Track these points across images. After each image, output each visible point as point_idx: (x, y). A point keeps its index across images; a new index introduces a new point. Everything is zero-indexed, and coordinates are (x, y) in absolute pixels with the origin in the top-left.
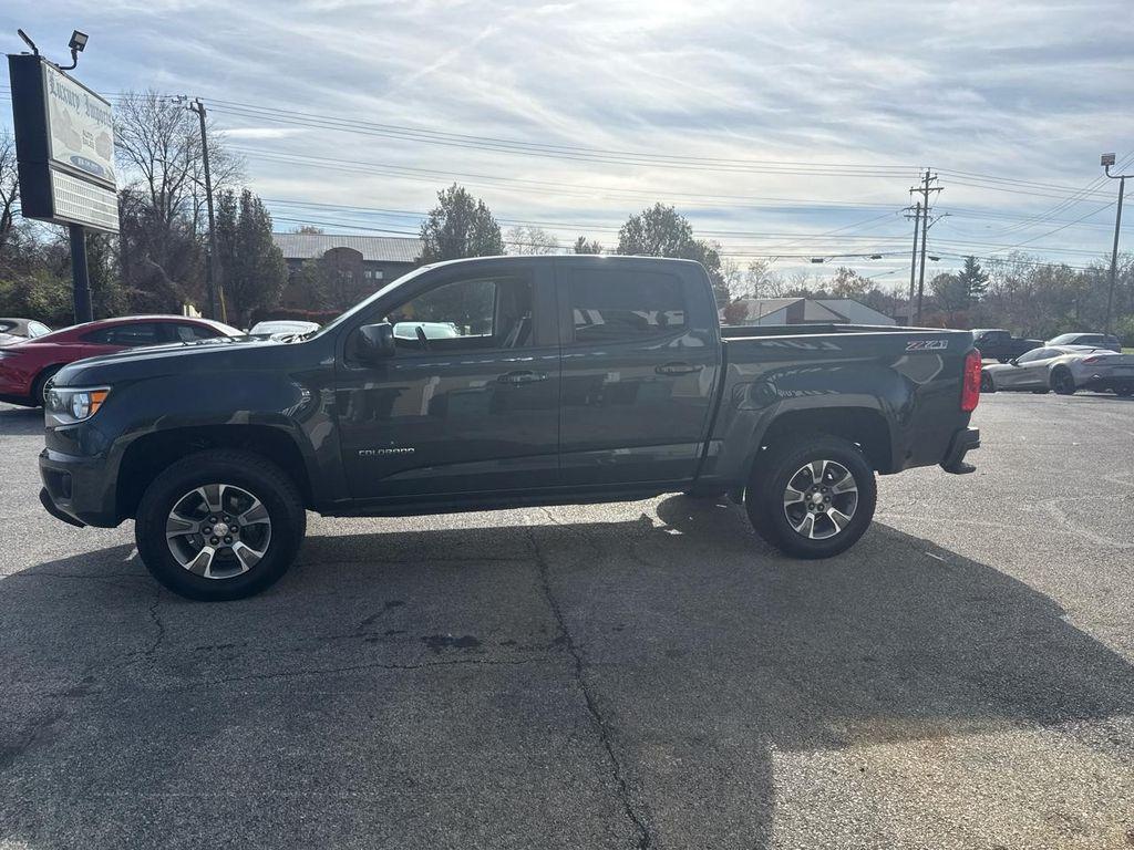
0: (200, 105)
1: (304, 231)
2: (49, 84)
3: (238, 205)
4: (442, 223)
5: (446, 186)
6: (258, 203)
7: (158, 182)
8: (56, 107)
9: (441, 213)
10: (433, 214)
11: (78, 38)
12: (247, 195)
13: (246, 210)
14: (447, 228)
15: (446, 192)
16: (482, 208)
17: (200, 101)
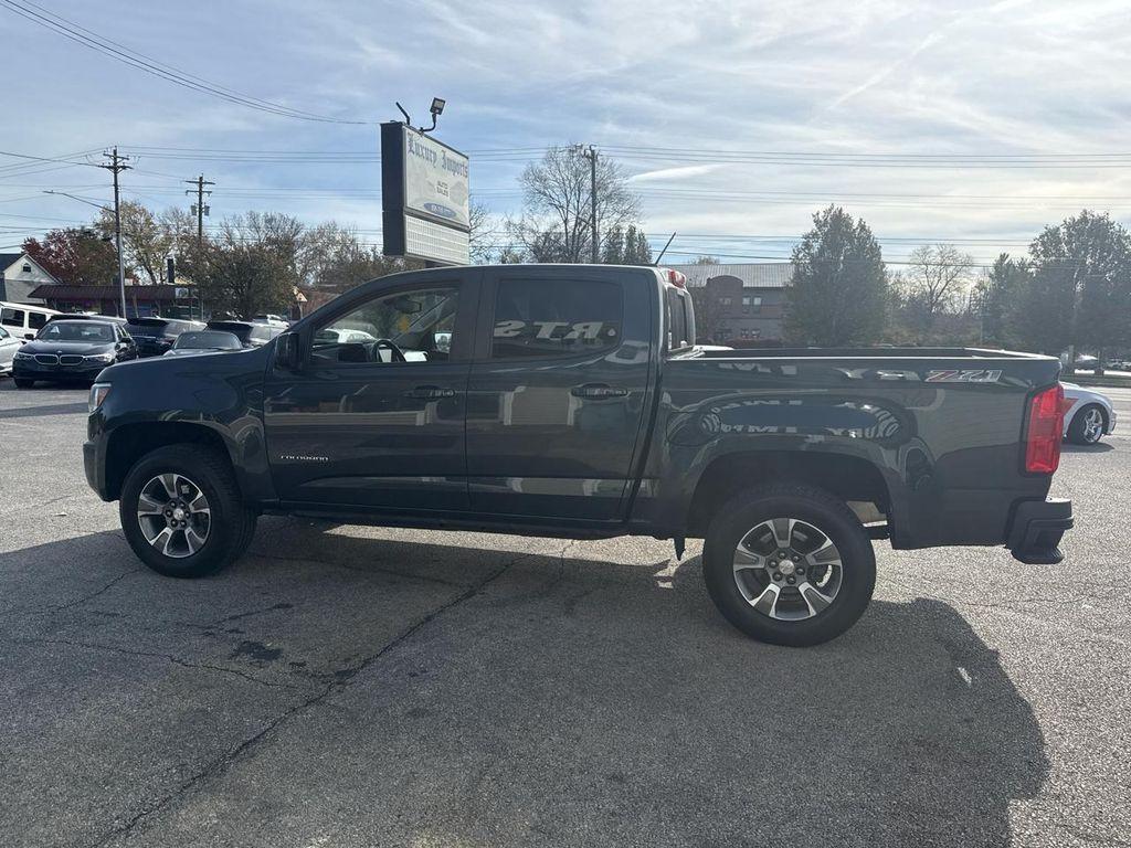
0: (593, 152)
1: (702, 262)
2: (407, 144)
3: (624, 240)
4: (816, 246)
5: (820, 208)
6: (642, 237)
7: (572, 224)
8: (412, 163)
9: (815, 235)
10: (806, 237)
11: (437, 104)
12: (632, 231)
13: (630, 245)
14: (822, 250)
15: (821, 214)
16: (863, 228)
17: (593, 148)
